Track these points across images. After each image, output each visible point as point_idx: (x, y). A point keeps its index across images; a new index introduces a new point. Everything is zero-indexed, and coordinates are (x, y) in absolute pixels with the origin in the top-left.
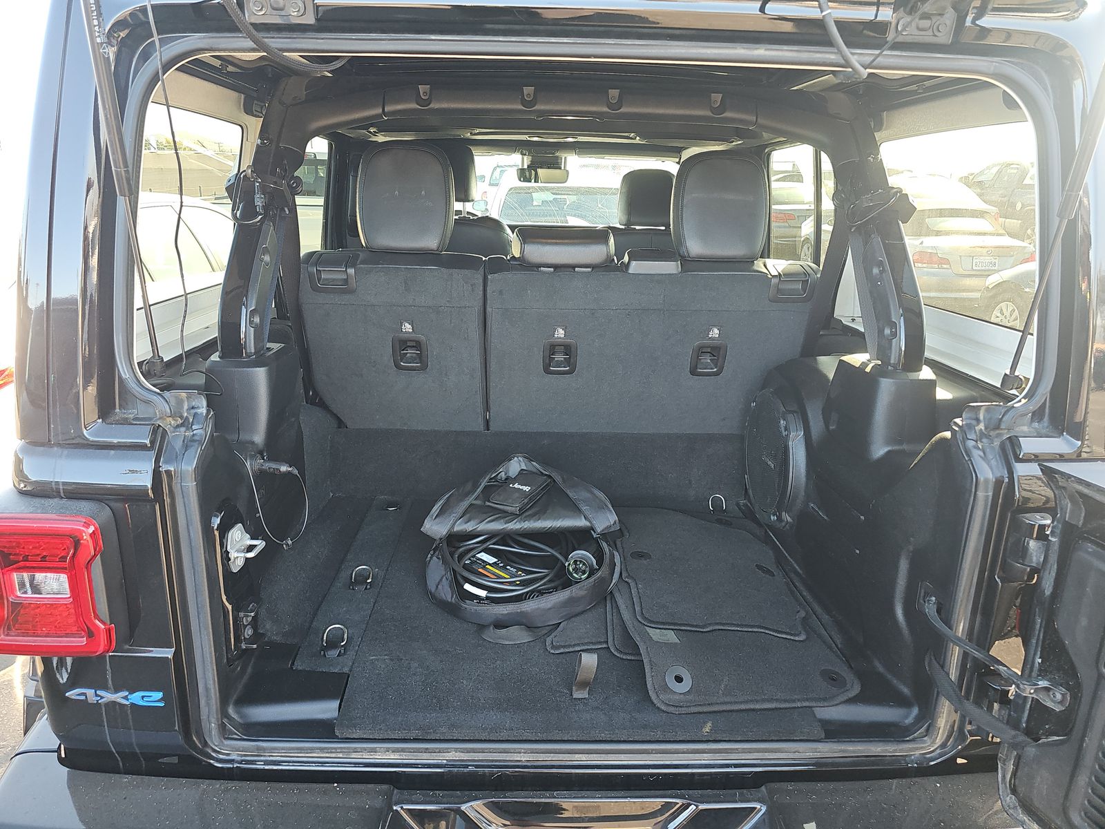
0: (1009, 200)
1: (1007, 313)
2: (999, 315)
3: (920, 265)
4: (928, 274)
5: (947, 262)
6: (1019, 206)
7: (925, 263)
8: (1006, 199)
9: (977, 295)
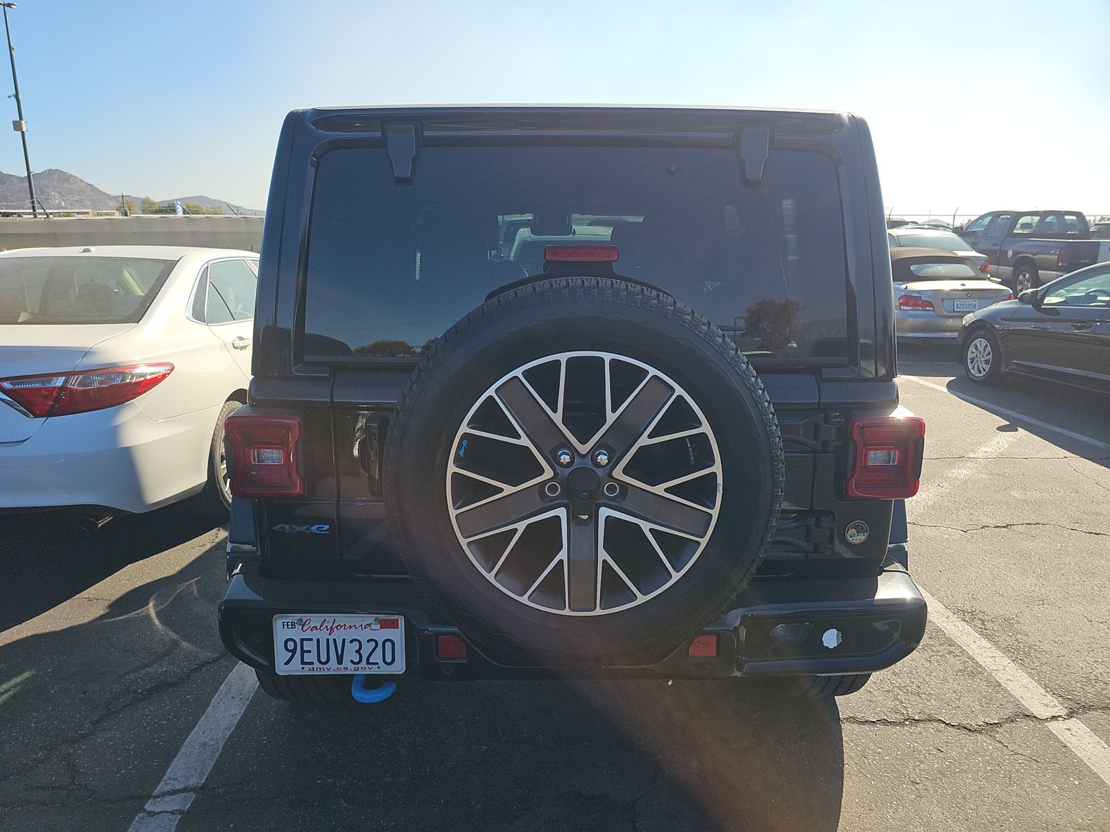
0: (1001, 249)
1: (981, 349)
2: (974, 351)
3: (905, 308)
4: (912, 316)
5: (930, 304)
6: (1010, 254)
7: (910, 306)
8: (997, 248)
9: (956, 334)
